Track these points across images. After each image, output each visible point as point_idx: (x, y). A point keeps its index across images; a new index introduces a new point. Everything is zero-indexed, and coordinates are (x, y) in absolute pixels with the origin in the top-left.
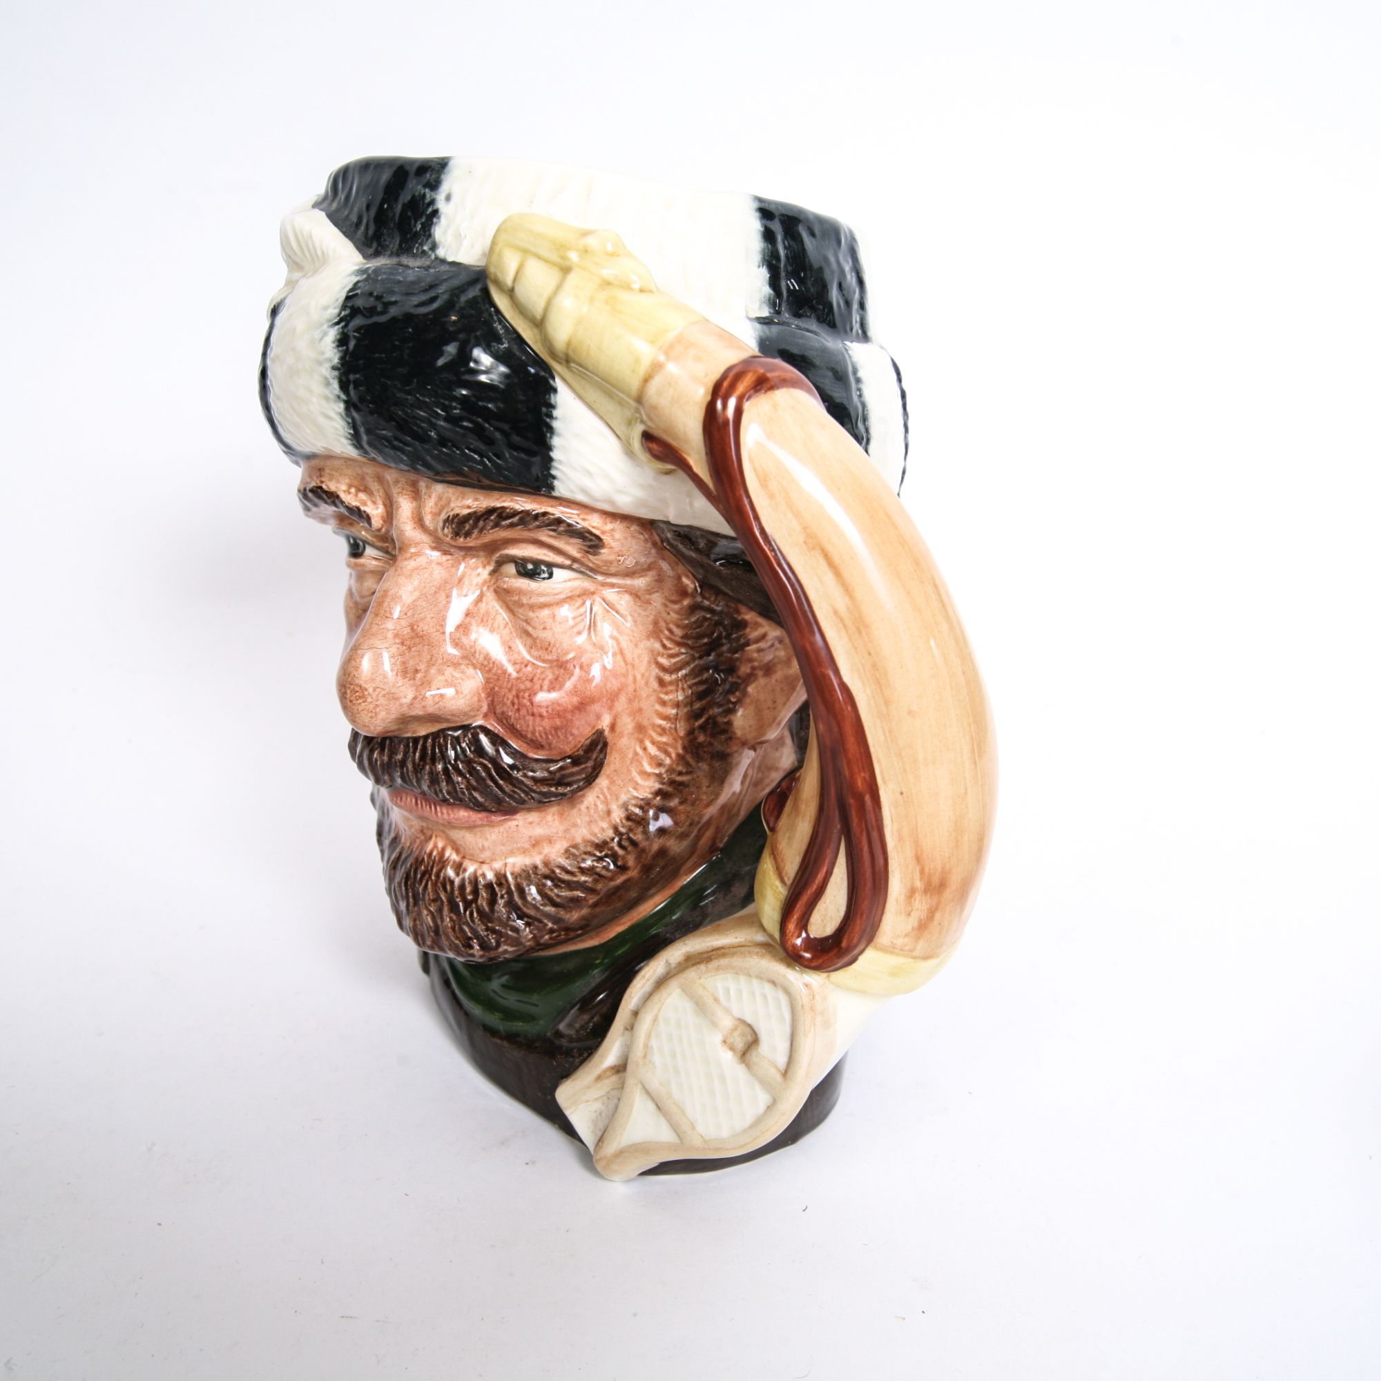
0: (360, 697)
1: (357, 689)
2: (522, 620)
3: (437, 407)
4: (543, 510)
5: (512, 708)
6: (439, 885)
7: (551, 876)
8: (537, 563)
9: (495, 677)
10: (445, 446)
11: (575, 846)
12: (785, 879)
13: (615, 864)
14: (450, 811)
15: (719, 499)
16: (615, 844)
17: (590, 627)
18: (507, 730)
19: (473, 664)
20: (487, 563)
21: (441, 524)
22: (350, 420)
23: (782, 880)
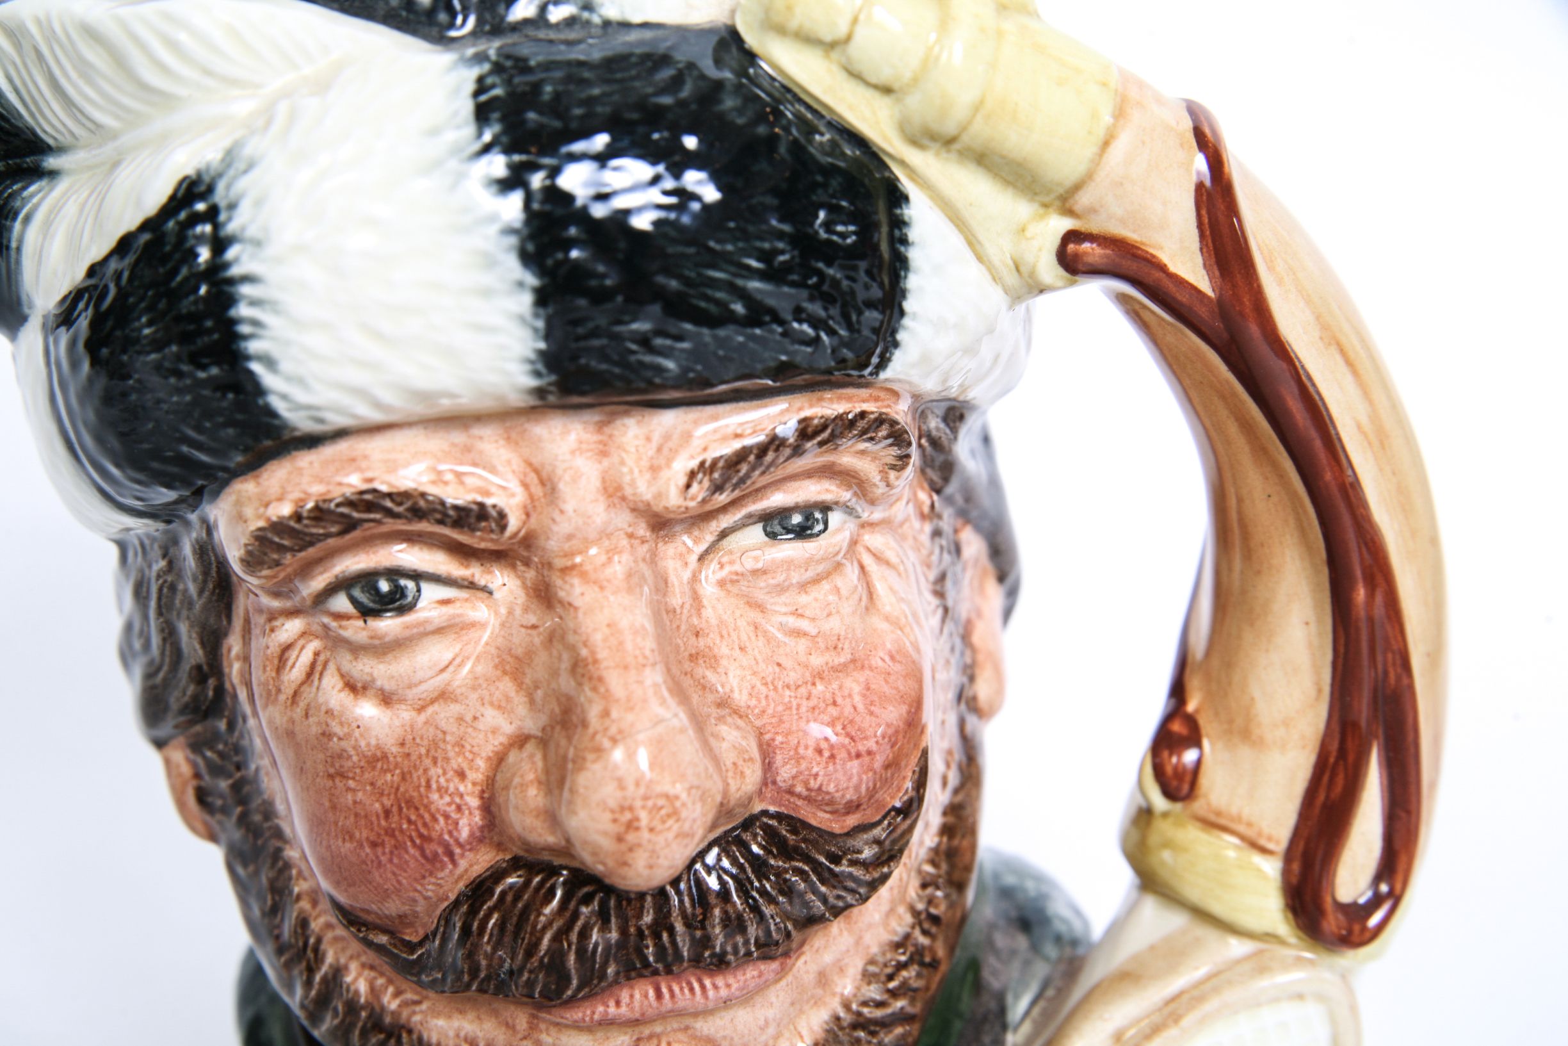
0: (669, 816)
1: (661, 802)
2: (785, 614)
3: (750, 256)
4: (858, 410)
5: (818, 759)
7: (859, 1024)
8: (807, 510)
9: (774, 720)
10: (760, 324)
11: (871, 961)
12: (1271, 846)
13: (922, 964)
14: (731, 980)
15: (1220, 302)
16: (917, 933)
17: (871, 594)
18: (800, 803)
19: (736, 712)
20: (696, 541)
21: (683, 480)
22: (540, 324)
23: (1264, 851)
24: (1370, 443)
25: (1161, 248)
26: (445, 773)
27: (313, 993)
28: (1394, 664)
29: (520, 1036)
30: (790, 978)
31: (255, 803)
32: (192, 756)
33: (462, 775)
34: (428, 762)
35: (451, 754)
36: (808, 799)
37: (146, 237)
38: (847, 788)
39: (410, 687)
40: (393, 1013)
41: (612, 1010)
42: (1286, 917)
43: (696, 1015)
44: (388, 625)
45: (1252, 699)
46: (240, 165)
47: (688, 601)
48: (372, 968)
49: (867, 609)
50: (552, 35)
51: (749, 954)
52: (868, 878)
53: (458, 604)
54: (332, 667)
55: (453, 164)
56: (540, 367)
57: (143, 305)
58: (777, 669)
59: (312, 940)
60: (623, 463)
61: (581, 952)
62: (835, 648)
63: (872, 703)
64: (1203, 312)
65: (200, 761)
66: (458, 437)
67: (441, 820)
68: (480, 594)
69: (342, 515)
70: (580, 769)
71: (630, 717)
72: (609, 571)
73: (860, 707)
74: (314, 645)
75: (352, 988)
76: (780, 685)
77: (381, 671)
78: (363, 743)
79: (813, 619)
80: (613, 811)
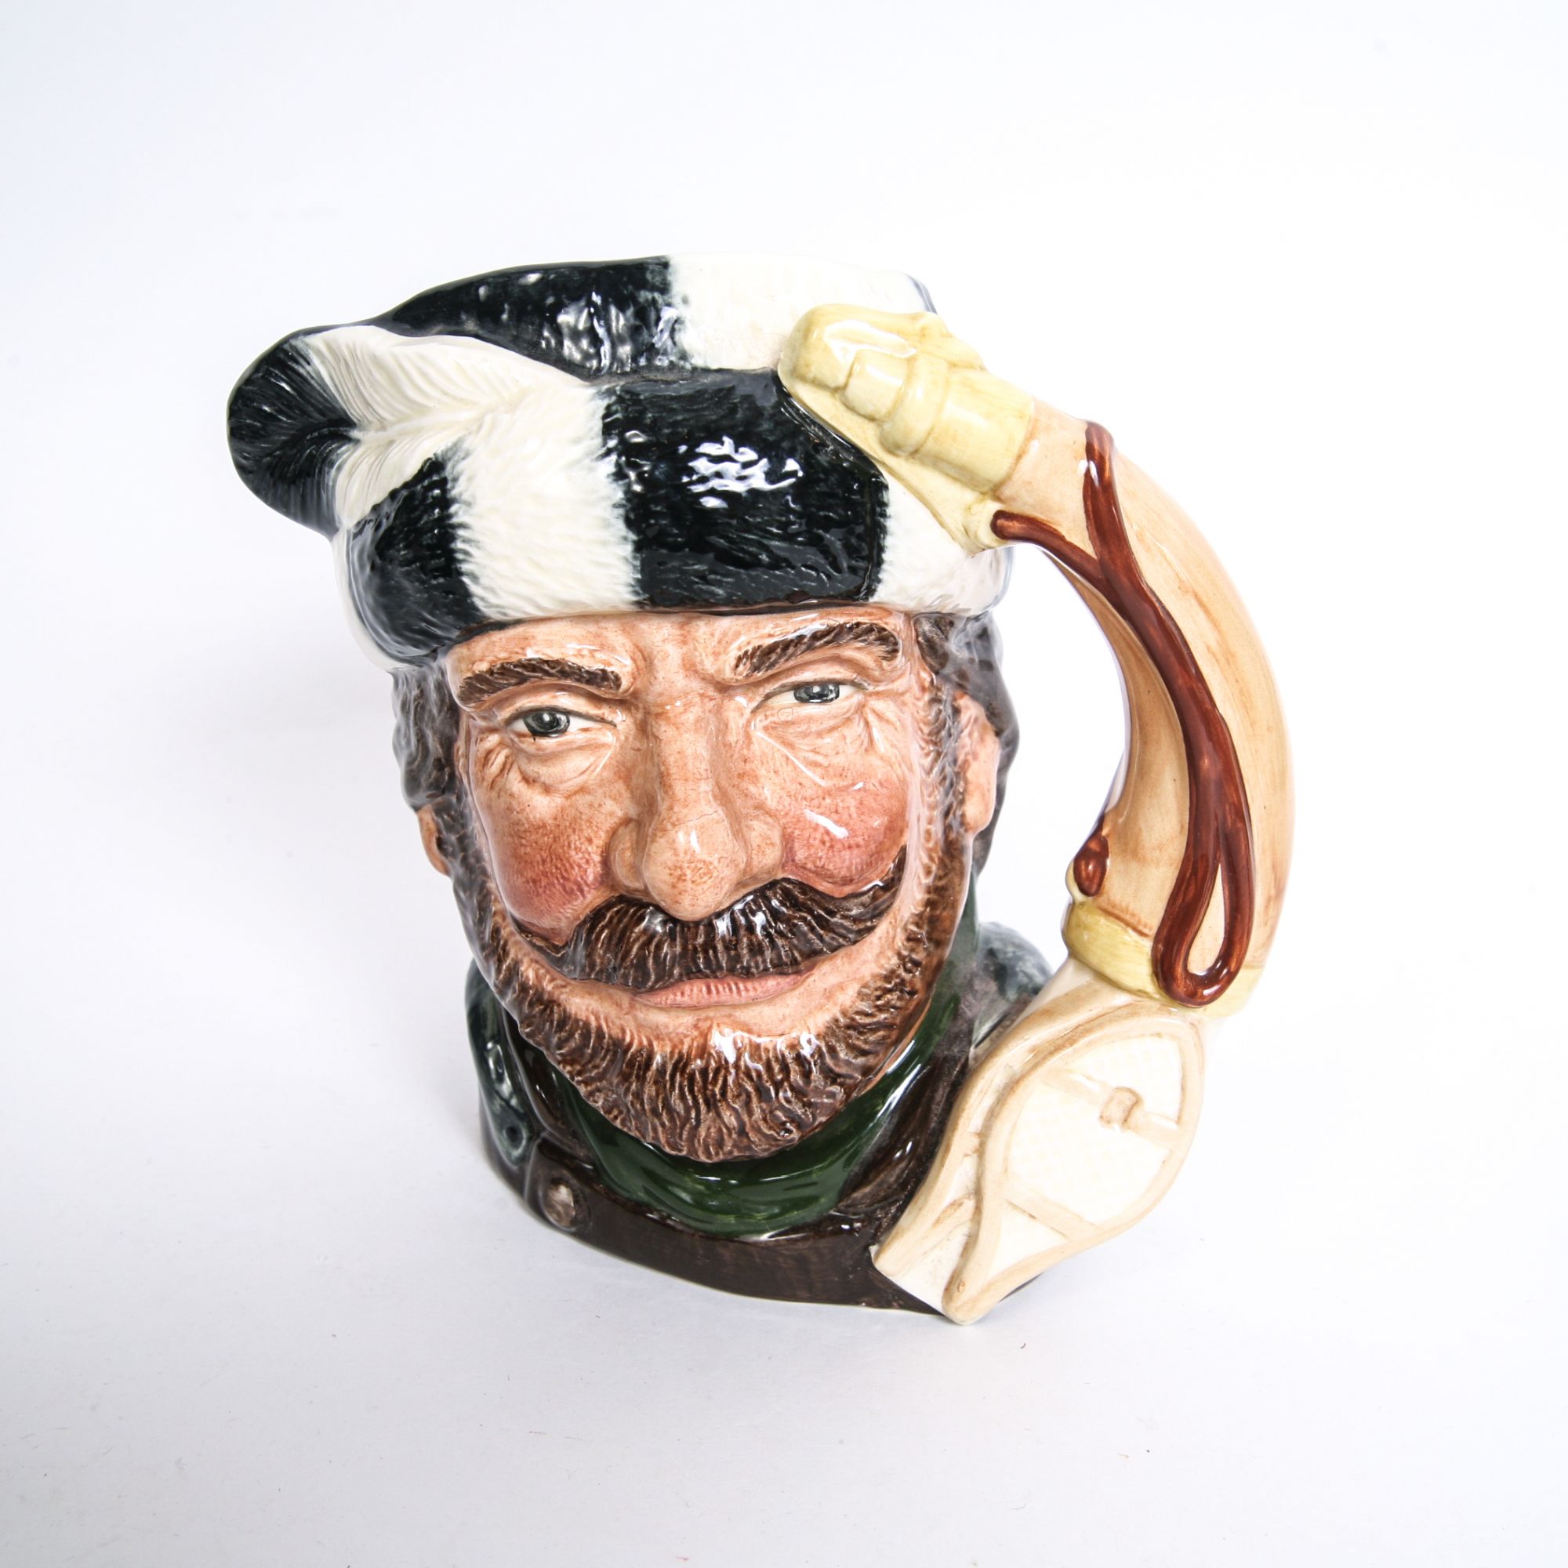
0: (705, 874)
1: (700, 865)
2: (808, 751)
3: (772, 526)
4: (855, 621)
6: (742, 1075)
7: (852, 1026)
8: (823, 684)
9: (794, 820)
10: (778, 568)
11: (865, 986)
12: (1146, 931)
13: (902, 991)
14: (757, 985)
15: (1101, 562)
16: (901, 971)
17: (871, 740)
18: (811, 875)
19: (768, 813)
20: (750, 700)
21: (733, 662)
22: (638, 563)
23: (1141, 934)
24: (1217, 660)
25: (1060, 525)
26: (579, 839)
27: (502, 976)
28: (1230, 812)
29: (624, 1012)
30: (801, 989)
31: (471, 852)
32: (436, 818)
33: (590, 841)
34: (570, 831)
35: (584, 827)
36: (816, 873)
37: (405, 493)
38: (842, 868)
39: (561, 782)
40: (549, 992)
41: (679, 998)
42: (1152, 980)
43: (734, 1006)
44: (549, 743)
45: (1140, 829)
46: (461, 454)
47: (742, 739)
48: (537, 962)
49: (866, 750)
50: (659, 377)
51: (766, 969)
52: (855, 928)
53: (593, 732)
54: (515, 767)
55: (587, 462)
56: (638, 589)
57: (401, 536)
58: (799, 787)
59: (502, 942)
60: (695, 649)
61: (656, 957)
62: (841, 775)
63: (863, 813)
64: (1090, 568)
65: (440, 821)
66: (592, 628)
67: (576, 868)
68: (609, 726)
69: (518, 673)
70: (653, 841)
71: (685, 811)
72: (684, 717)
73: (854, 815)
74: (505, 752)
75: (525, 974)
76: (800, 797)
77: (545, 772)
78: (531, 817)
79: (826, 756)
80: (670, 869)
